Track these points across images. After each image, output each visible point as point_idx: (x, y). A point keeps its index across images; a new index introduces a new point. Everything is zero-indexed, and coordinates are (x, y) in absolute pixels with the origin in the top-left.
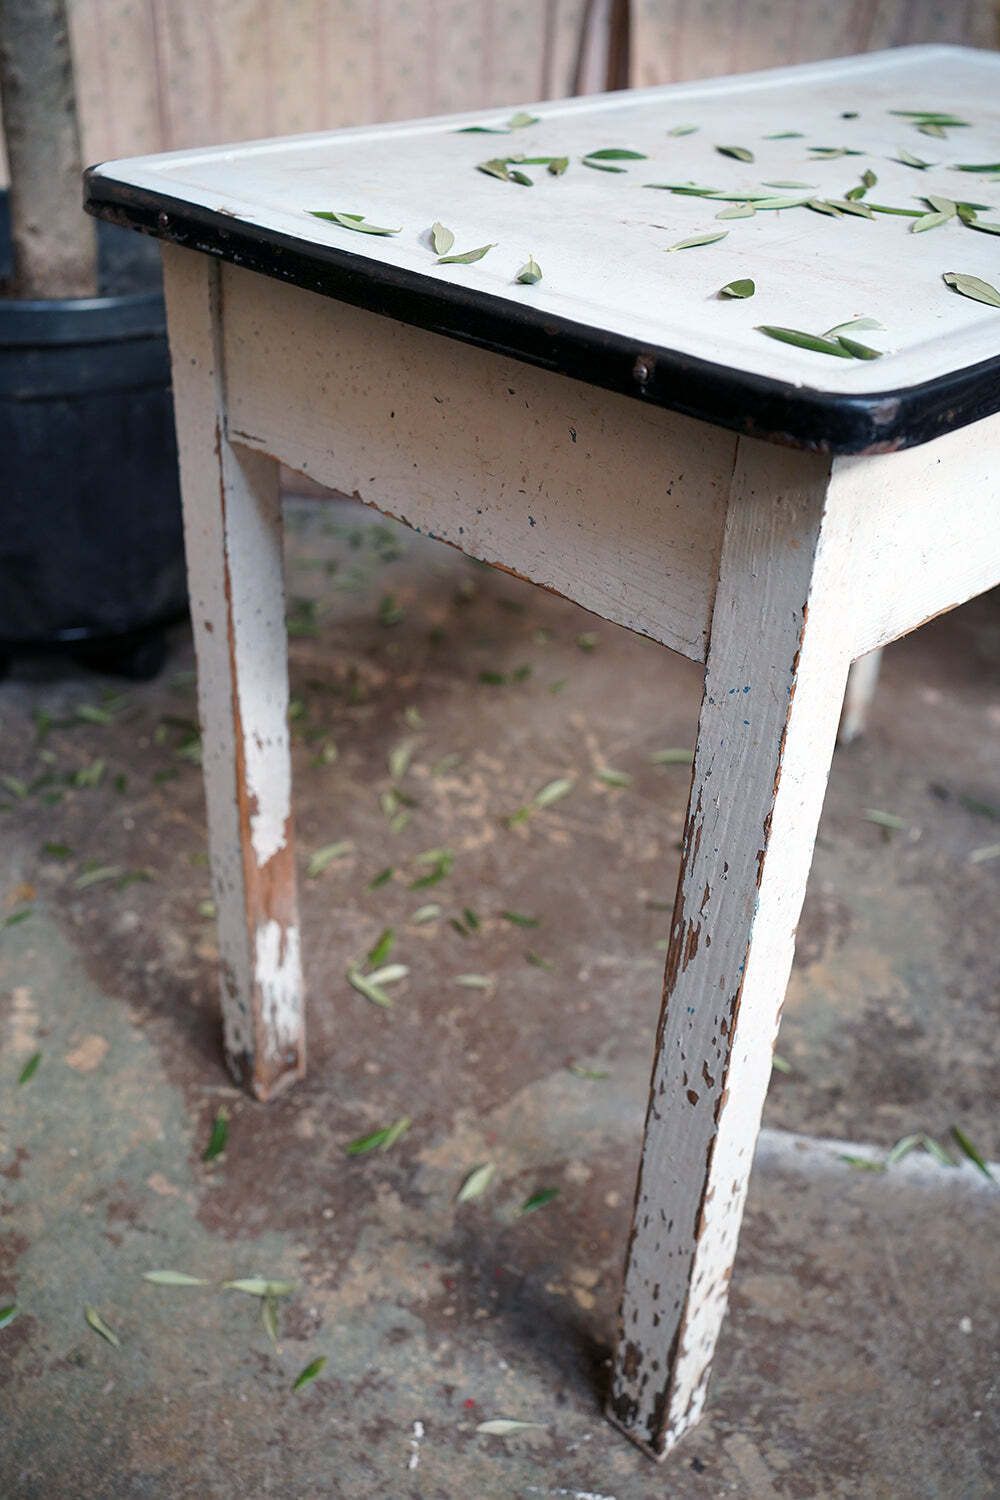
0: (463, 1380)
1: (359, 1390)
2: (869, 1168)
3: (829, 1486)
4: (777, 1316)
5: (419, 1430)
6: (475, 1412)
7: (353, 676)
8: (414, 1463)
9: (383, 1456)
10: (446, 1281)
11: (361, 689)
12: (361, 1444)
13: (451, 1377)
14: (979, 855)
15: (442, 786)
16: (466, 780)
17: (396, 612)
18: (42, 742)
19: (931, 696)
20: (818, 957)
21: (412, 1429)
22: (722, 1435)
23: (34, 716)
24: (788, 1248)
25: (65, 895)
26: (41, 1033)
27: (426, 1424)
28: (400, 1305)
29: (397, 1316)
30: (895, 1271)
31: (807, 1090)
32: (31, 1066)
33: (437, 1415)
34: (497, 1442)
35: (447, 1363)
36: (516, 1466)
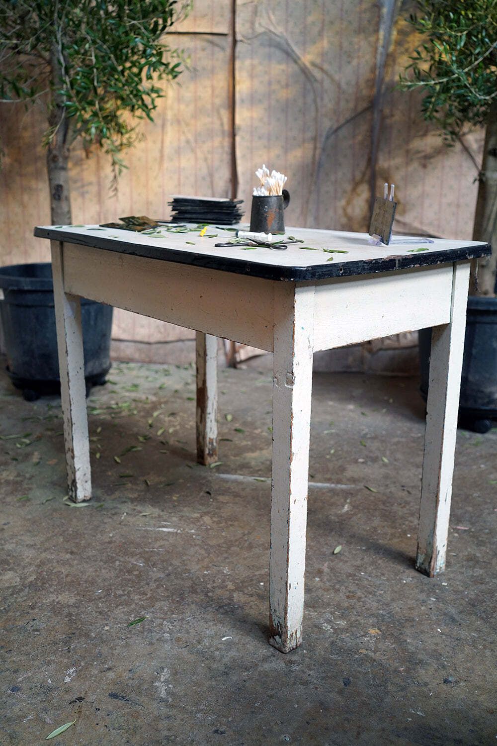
0: (139, 508)
1: (112, 509)
2: (262, 481)
3: (226, 522)
4: (225, 501)
5: (125, 514)
6: (140, 512)
7: (147, 398)
8: (123, 518)
9: (115, 518)
10: (139, 495)
11: (149, 401)
12: (110, 515)
13: (135, 508)
14: (326, 432)
15: (167, 419)
16: (175, 418)
17: (165, 386)
18: (49, 410)
19: (331, 403)
20: (267, 449)
21: (123, 514)
22: (202, 516)
23: (48, 405)
24: (233, 492)
25: (50, 437)
26: (41, 459)
27: (127, 513)
28: (126, 498)
29: (124, 500)
30: (260, 495)
31: (251, 469)
32: (38, 463)
33: (130, 512)
34: (145, 516)
35: (136, 506)
36: (147, 519)
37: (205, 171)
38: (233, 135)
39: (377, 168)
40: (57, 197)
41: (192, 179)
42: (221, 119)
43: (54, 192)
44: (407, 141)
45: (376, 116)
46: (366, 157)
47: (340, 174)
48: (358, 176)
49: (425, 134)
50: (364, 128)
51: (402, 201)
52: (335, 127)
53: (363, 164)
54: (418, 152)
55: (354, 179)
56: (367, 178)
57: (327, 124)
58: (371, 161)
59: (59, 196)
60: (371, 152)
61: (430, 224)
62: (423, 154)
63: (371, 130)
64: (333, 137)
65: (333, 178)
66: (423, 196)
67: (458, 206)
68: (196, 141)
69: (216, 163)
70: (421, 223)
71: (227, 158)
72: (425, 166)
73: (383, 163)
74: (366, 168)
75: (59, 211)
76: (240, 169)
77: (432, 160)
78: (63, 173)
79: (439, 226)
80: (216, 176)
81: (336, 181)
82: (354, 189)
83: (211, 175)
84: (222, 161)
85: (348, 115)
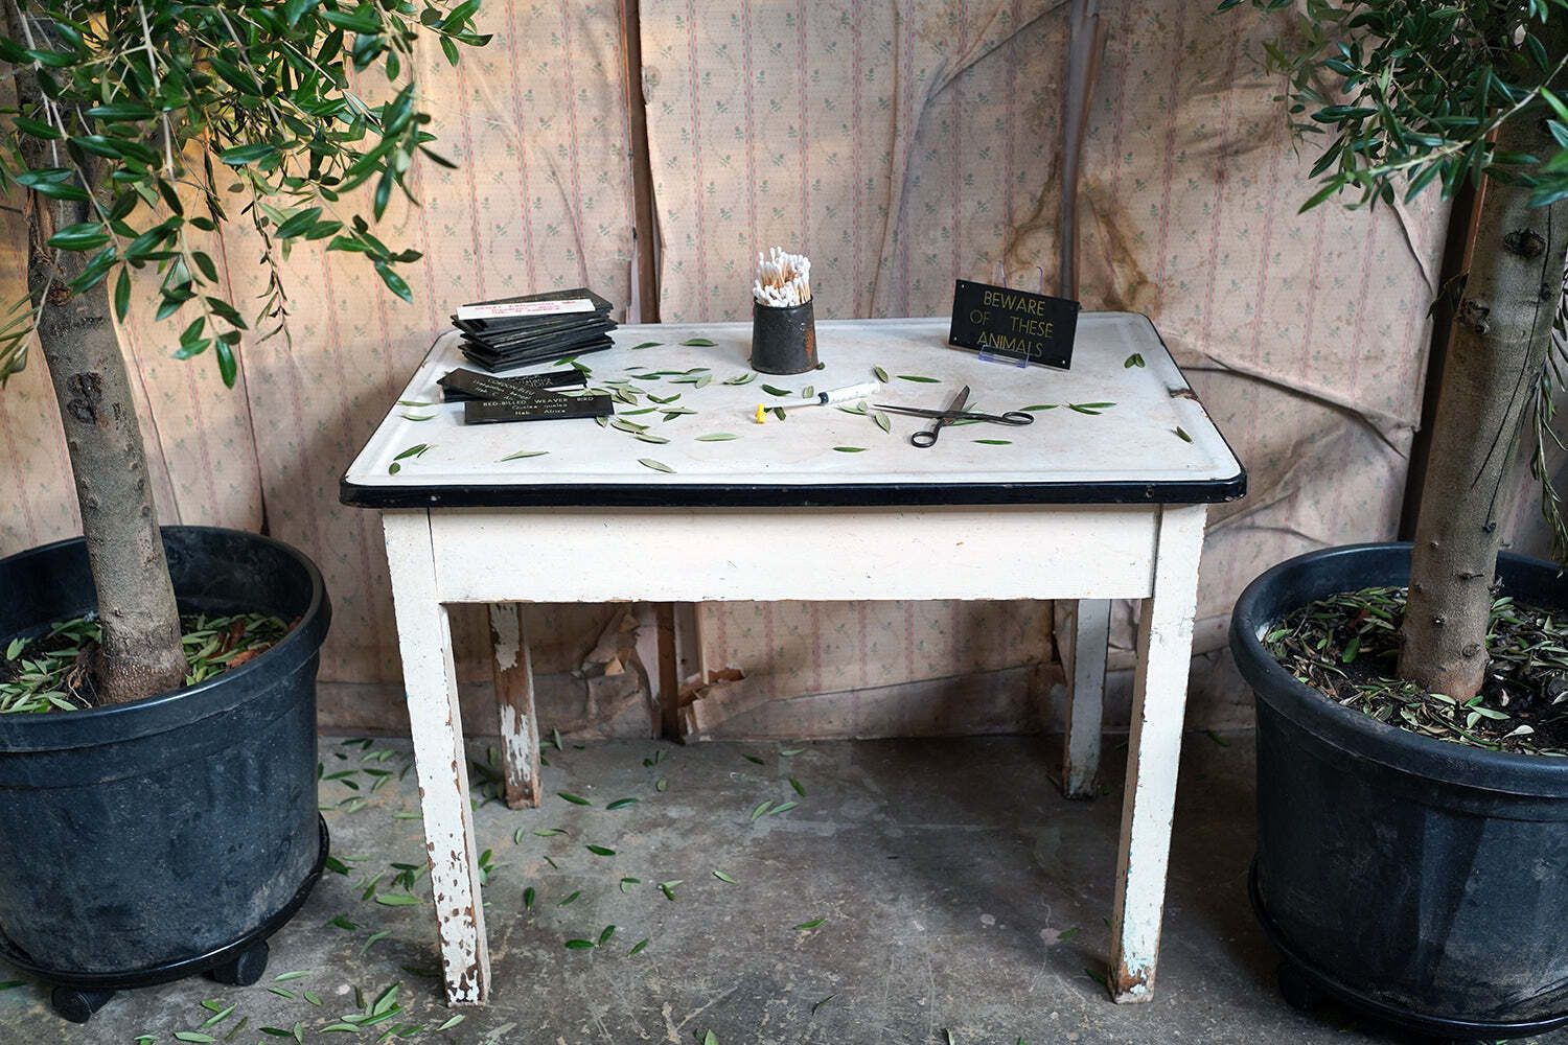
37: (553, 209)
38: (638, 102)
39: (1080, 189)
40: (85, 414)
41: (516, 230)
42: (594, 51)
43: (69, 398)
44: (1171, 105)
45: (1076, 30)
46: (1047, 155)
47: (969, 207)
48: (1024, 210)
49: (1225, 84)
50: (1038, 71)
51: (1151, 278)
52: (952, 69)
53: (1038, 175)
54: (1201, 136)
55: (1011, 221)
56: (1049, 212)
57: (928, 61)
58: (1063, 167)
59: (90, 410)
60: (1062, 140)
61: (1233, 338)
62: (1216, 142)
63: (1064, 74)
64: (947, 97)
65: (947, 216)
66: (1214, 259)
67: (1314, 286)
68: (519, 119)
69: (589, 182)
70: (1207, 336)
71: (620, 167)
72: (1220, 176)
73: (1098, 170)
74: (1048, 187)
75: (99, 454)
76: (663, 203)
77: (1241, 159)
78: (93, 337)
79: (1257, 344)
80: (591, 221)
81: (957, 225)
82: (1011, 249)
83: (575, 221)
84: (604, 178)
85: (992, 35)
